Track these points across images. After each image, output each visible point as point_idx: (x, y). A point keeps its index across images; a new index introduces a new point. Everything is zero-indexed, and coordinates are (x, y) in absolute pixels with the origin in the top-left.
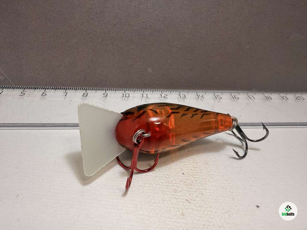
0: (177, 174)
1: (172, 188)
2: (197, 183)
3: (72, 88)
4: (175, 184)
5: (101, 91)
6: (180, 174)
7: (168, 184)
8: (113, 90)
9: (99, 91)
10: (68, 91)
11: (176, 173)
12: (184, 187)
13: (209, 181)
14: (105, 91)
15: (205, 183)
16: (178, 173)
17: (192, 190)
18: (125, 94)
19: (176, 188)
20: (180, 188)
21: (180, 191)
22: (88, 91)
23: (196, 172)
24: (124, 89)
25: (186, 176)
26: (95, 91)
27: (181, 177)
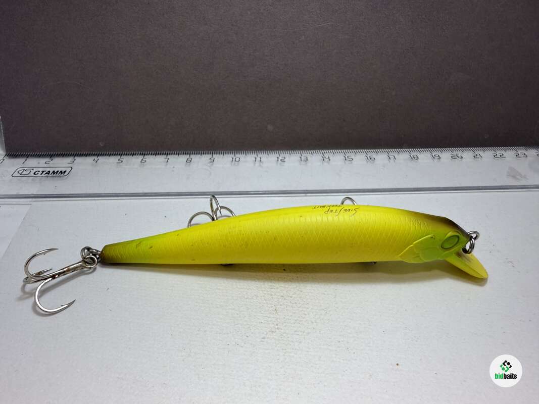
3: (173, 152)
5: (207, 155)
8: (221, 153)
9: (205, 155)
10: (169, 156)
14: (211, 155)
18: (234, 158)
22: (192, 156)
24: (234, 152)
26: (200, 155)
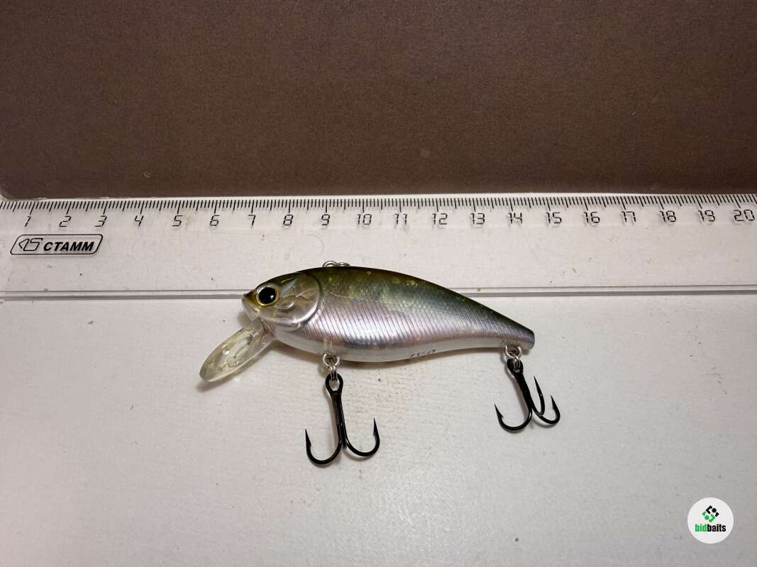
0: (369, 381)
1: (355, 404)
2: (397, 398)
4: (361, 399)
6: (373, 382)
7: (349, 398)
11: (368, 378)
12: (373, 404)
13: (418, 395)
15: (410, 398)
16: (371, 379)
17: (386, 409)
19: (361, 406)
20: (367, 406)
21: (367, 411)
23: (402, 379)
25: (383, 385)
27: (374, 386)
